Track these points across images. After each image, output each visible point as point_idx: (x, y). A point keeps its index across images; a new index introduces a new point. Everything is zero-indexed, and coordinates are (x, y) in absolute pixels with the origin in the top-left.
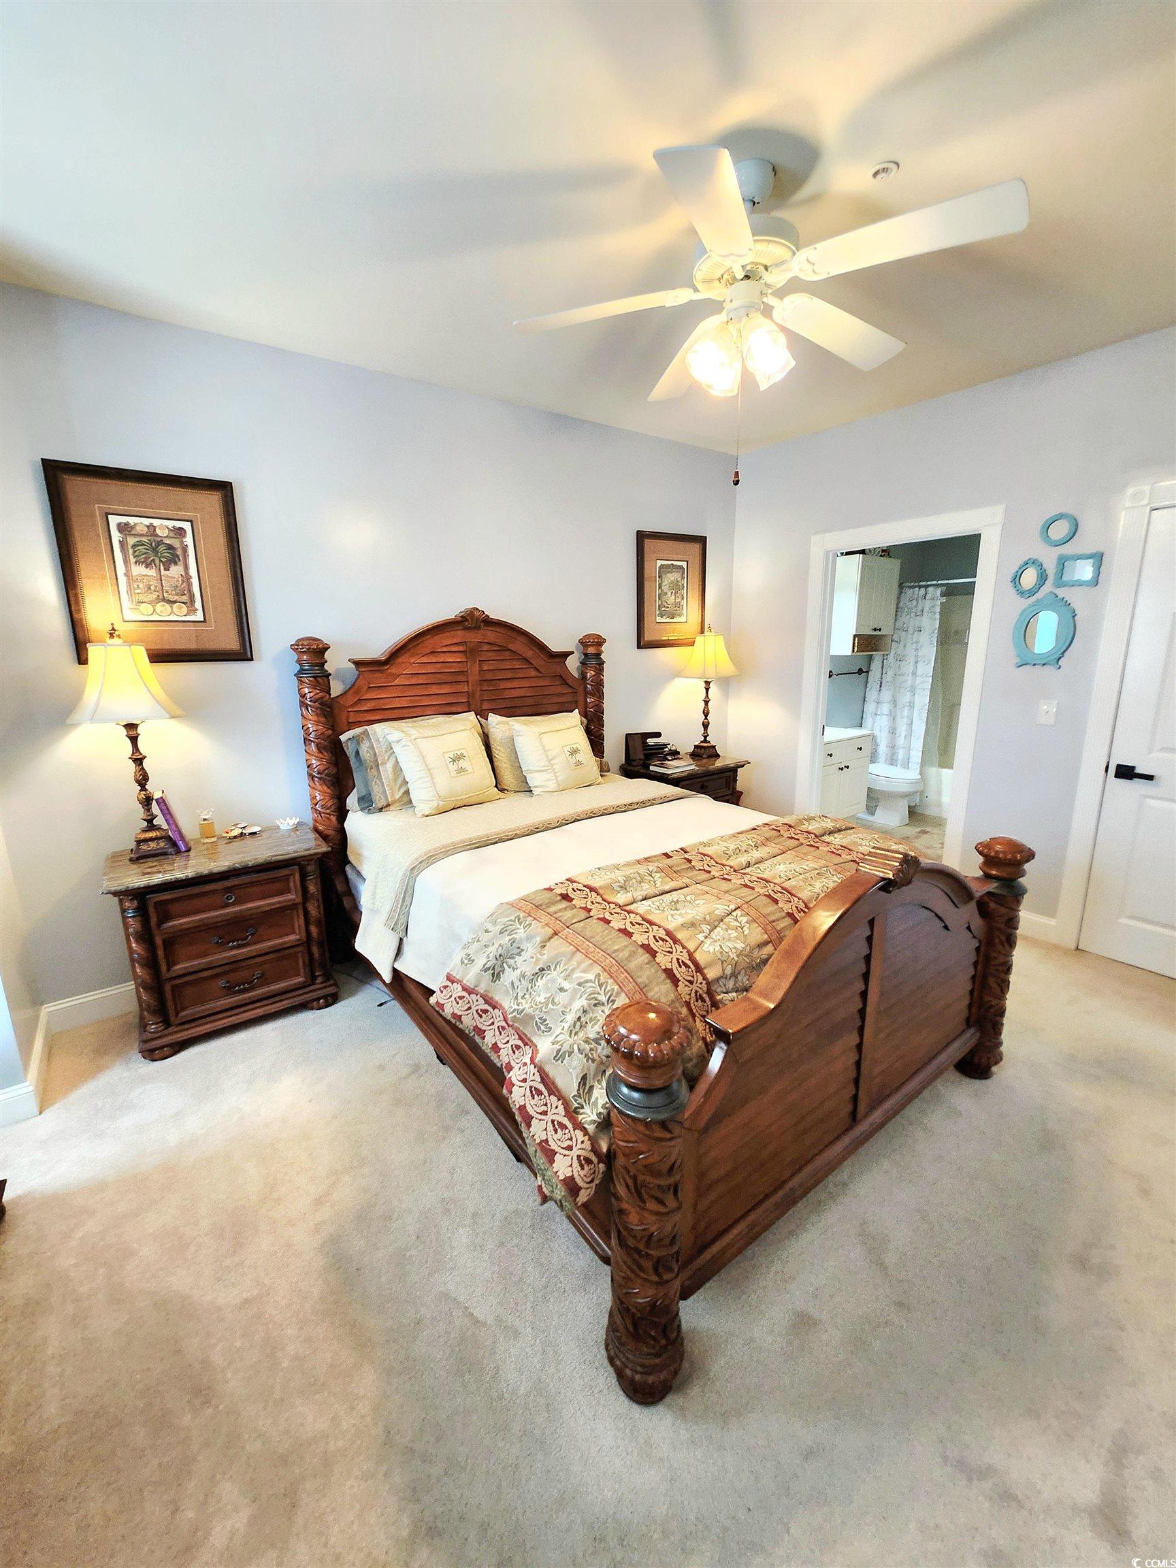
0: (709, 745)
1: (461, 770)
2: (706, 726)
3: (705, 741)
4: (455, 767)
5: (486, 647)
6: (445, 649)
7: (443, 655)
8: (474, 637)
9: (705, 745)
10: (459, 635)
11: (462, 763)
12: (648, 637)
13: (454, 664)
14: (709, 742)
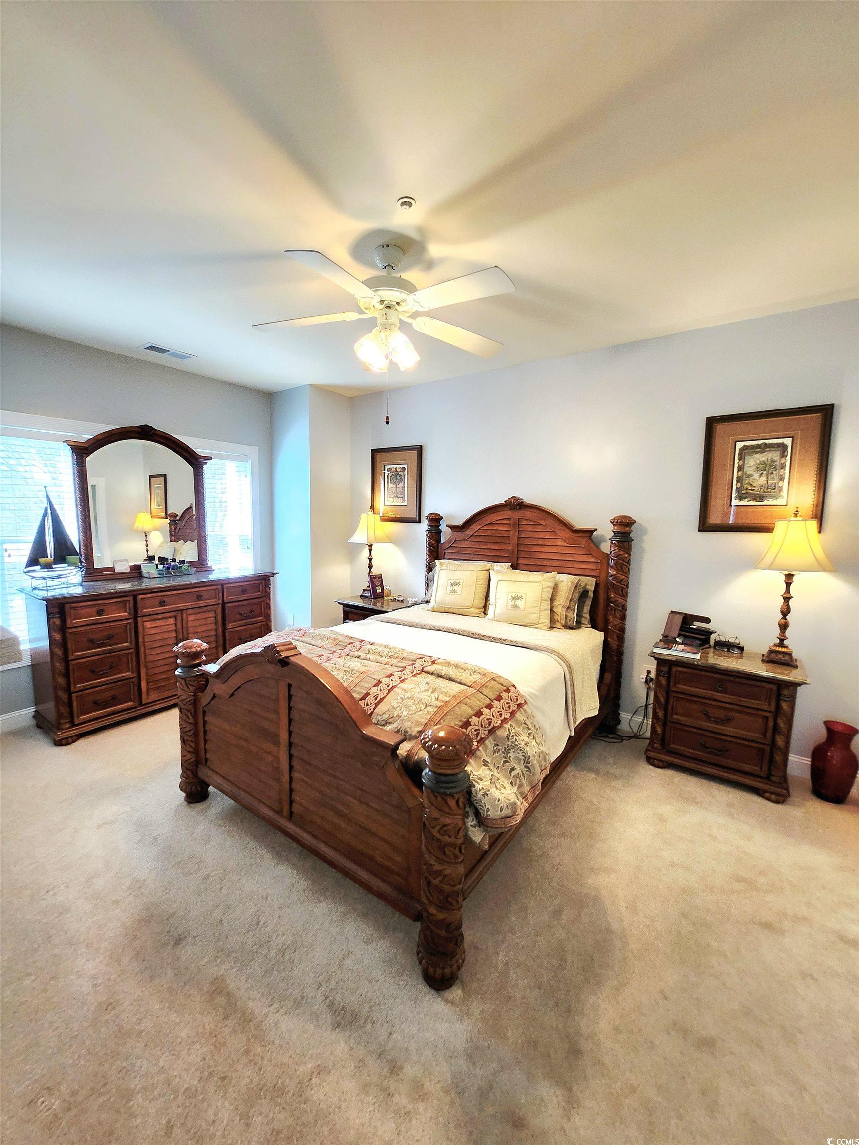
0: (784, 649)
1: (454, 591)
2: (784, 627)
3: (781, 643)
4: (451, 589)
5: (525, 522)
6: (498, 522)
7: (496, 525)
8: (517, 515)
9: (780, 649)
10: (508, 513)
11: (456, 588)
12: (715, 518)
13: (503, 532)
14: (787, 647)
